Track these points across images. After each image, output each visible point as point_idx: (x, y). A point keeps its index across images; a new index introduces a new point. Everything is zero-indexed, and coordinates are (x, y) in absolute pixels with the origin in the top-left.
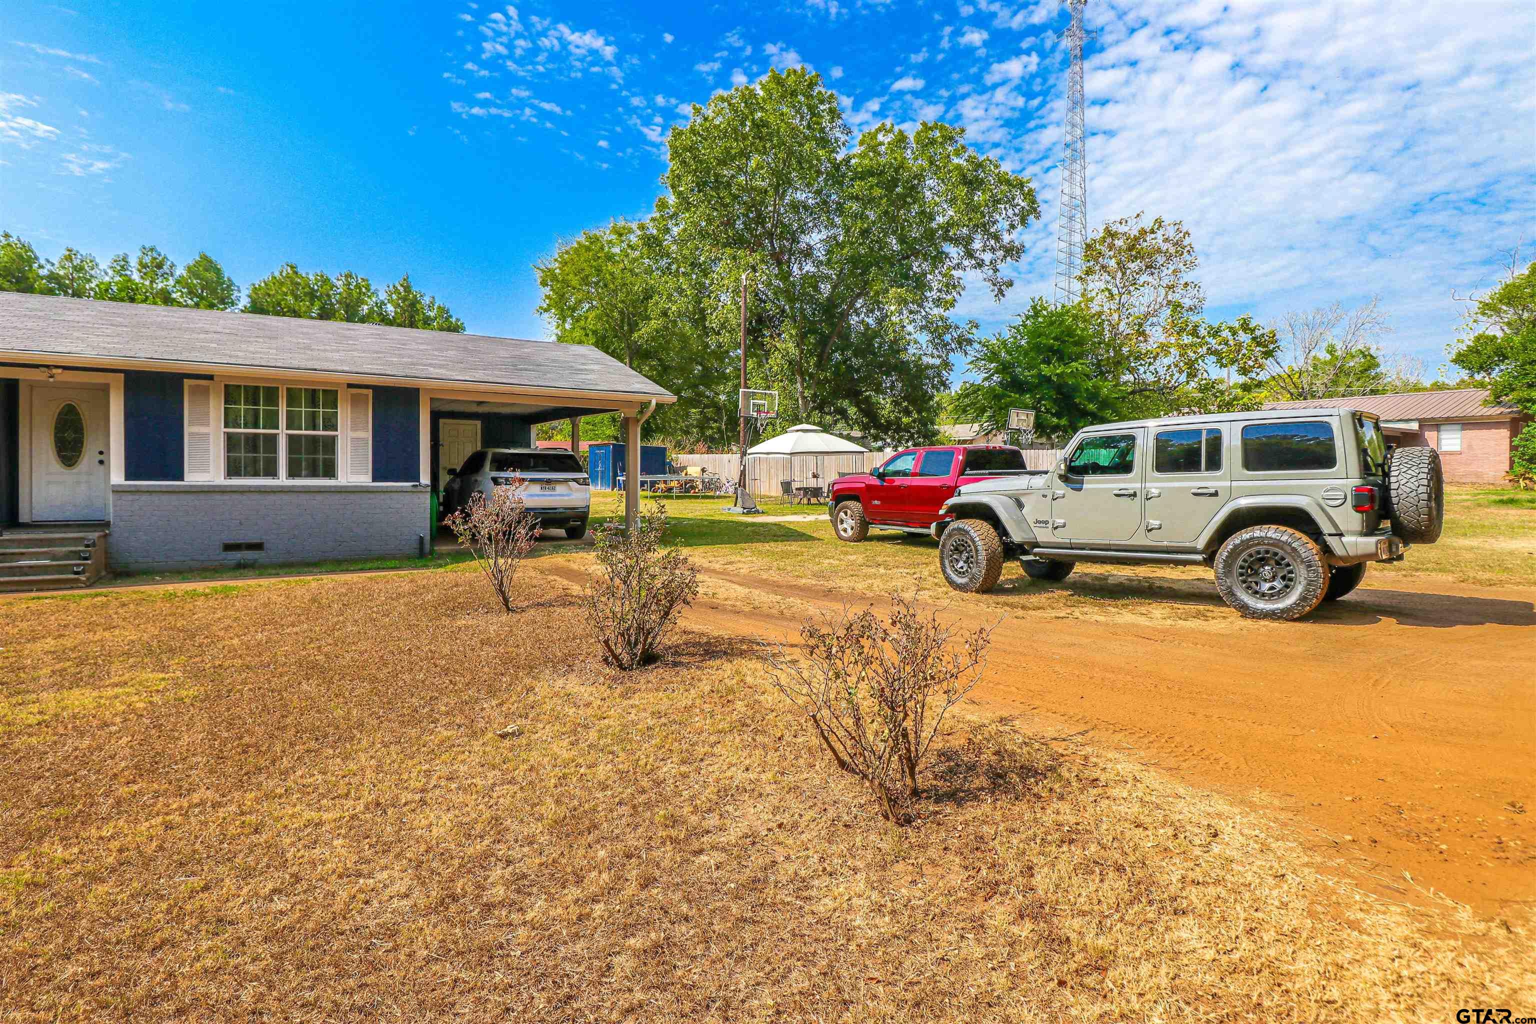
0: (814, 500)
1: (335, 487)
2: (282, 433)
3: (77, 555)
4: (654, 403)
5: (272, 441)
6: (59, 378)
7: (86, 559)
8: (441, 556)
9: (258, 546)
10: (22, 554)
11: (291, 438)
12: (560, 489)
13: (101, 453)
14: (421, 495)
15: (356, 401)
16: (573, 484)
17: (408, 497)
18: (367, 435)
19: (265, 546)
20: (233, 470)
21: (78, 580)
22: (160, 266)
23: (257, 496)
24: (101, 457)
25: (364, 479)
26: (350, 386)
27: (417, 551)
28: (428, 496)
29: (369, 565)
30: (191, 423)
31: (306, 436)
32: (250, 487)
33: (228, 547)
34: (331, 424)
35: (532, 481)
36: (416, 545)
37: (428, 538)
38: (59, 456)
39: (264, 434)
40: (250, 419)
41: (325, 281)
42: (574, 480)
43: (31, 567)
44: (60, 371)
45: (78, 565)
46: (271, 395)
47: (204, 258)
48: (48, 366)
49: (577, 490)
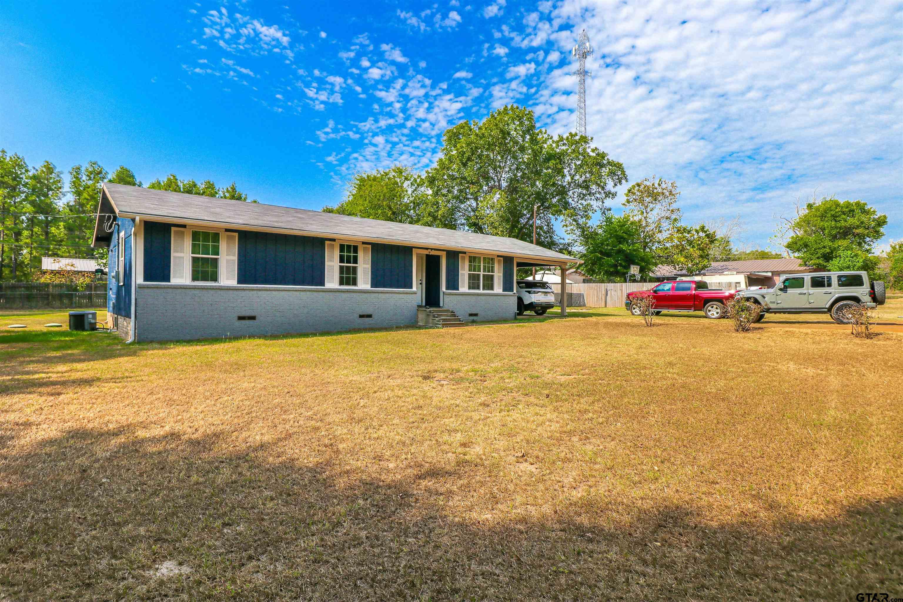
1: (494, 294)
2: (481, 274)
3: (453, 315)
8: (520, 320)
11: (483, 275)
14: (514, 297)
15: (499, 262)
17: (511, 297)
18: (501, 275)
20: (469, 287)
21: (463, 324)
23: (476, 297)
25: (501, 291)
26: (498, 256)
27: (514, 318)
28: (516, 298)
30: (461, 270)
31: (487, 275)
32: (474, 293)
33: (470, 315)
34: (492, 270)
35: (542, 292)
36: (514, 315)
37: (516, 313)
39: (477, 274)
40: (473, 268)
44: (432, 251)
46: (479, 260)
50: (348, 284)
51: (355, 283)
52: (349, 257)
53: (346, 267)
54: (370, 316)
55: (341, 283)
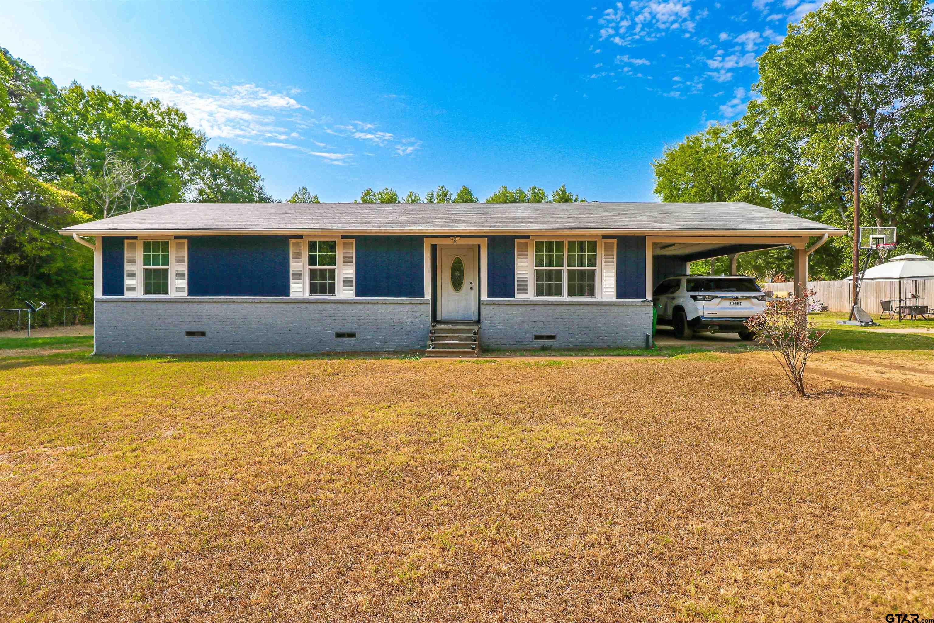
0: (919, 316)
1: (596, 302)
2: (565, 269)
3: (470, 338)
4: (826, 236)
5: (559, 273)
6: (458, 243)
7: (475, 341)
8: (661, 349)
9: (552, 337)
10: (447, 337)
11: (569, 271)
12: (745, 304)
13: (471, 283)
14: (647, 307)
15: (607, 247)
16: (755, 300)
17: (639, 309)
18: (613, 268)
19: (557, 338)
20: (539, 292)
21: (473, 353)
22: (446, 195)
23: (553, 308)
24: (471, 286)
25: (612, 297)
26: (604, 237)
27: (644, 344)
28: (651, 308)
29: (615, 353)
30: (518, 265)
31: (578, 270)
32: (549, 301)
33: (537, 337)
34: (592, 263)
35: (723, 298)
36: (644, 340)
37: (651, 336)
38: (454, 285)
39: (555, 270)
40: (548, 261)
41: (521, 193)
42: (755, 297)
43: (452, 344)
44: (459, 238)
45: (473, 344)
46: (559, 245)
47: (465, 188)
48: (453, 236)
49: (758, 305)
50: (323, 292)
51: (332, 291)
52: (323, 257)
53: (320, 270)
54: (352, 335)
55: (313, 291)
